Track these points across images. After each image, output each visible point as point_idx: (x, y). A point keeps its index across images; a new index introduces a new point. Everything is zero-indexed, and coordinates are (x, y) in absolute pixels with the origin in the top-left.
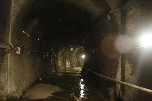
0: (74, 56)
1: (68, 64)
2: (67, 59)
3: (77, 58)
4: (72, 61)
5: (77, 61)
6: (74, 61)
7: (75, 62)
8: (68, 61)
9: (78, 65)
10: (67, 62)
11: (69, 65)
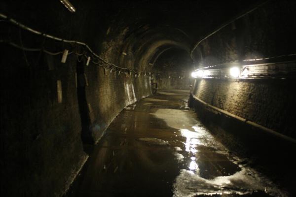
0: (144, 68)
1: (130, 92)
2: (127, 75)
3: (150, 73)
4: (140, 81)
5: (150, 82)
6: (144, 83)
7: (146, 85)
8: (129, 83)
9: (154, 94)
10: (127, 88)
11: (132, 98)
